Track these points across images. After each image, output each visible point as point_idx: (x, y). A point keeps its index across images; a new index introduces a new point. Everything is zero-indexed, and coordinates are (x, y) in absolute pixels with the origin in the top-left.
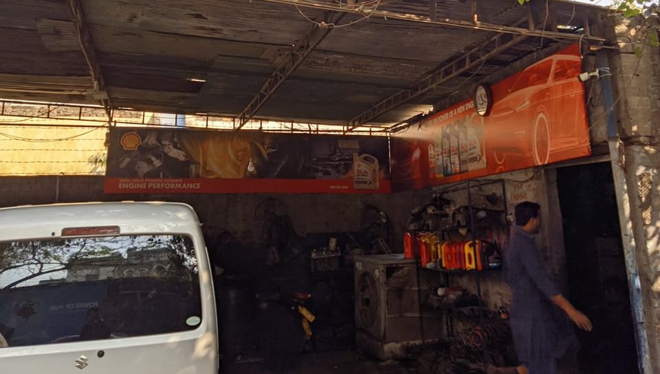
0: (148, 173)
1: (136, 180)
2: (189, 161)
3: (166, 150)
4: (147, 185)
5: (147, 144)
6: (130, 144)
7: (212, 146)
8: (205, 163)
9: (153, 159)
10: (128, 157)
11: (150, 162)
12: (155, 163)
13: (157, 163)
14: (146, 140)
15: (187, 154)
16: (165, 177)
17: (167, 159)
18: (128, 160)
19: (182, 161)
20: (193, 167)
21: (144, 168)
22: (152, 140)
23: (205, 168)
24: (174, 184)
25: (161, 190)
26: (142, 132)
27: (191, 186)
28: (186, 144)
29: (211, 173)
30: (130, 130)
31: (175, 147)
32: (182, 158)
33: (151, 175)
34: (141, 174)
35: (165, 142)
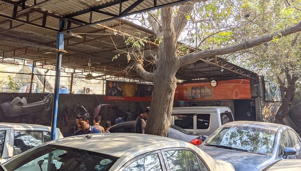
2: (122, 91)
4: (114, 98)
5: (114, 86)
6: (111, 85)
7: (126, 87)
11: (115, 91)
16: (118, 96)
17: (118, 90)
18: (110, 90)
20: (123, 93)
21: (113, 93)
23: (125, 93)
24: (119, 98)
25: (117, 100)
26: (113, 82)
27: (122, 99)
28: (121, 86)
29: (126, 95)
30: (110, 81)
31: (119, 87)
32: (121, 90)
33: (115, 95)
34: (113, 95)
35: (117, 85)
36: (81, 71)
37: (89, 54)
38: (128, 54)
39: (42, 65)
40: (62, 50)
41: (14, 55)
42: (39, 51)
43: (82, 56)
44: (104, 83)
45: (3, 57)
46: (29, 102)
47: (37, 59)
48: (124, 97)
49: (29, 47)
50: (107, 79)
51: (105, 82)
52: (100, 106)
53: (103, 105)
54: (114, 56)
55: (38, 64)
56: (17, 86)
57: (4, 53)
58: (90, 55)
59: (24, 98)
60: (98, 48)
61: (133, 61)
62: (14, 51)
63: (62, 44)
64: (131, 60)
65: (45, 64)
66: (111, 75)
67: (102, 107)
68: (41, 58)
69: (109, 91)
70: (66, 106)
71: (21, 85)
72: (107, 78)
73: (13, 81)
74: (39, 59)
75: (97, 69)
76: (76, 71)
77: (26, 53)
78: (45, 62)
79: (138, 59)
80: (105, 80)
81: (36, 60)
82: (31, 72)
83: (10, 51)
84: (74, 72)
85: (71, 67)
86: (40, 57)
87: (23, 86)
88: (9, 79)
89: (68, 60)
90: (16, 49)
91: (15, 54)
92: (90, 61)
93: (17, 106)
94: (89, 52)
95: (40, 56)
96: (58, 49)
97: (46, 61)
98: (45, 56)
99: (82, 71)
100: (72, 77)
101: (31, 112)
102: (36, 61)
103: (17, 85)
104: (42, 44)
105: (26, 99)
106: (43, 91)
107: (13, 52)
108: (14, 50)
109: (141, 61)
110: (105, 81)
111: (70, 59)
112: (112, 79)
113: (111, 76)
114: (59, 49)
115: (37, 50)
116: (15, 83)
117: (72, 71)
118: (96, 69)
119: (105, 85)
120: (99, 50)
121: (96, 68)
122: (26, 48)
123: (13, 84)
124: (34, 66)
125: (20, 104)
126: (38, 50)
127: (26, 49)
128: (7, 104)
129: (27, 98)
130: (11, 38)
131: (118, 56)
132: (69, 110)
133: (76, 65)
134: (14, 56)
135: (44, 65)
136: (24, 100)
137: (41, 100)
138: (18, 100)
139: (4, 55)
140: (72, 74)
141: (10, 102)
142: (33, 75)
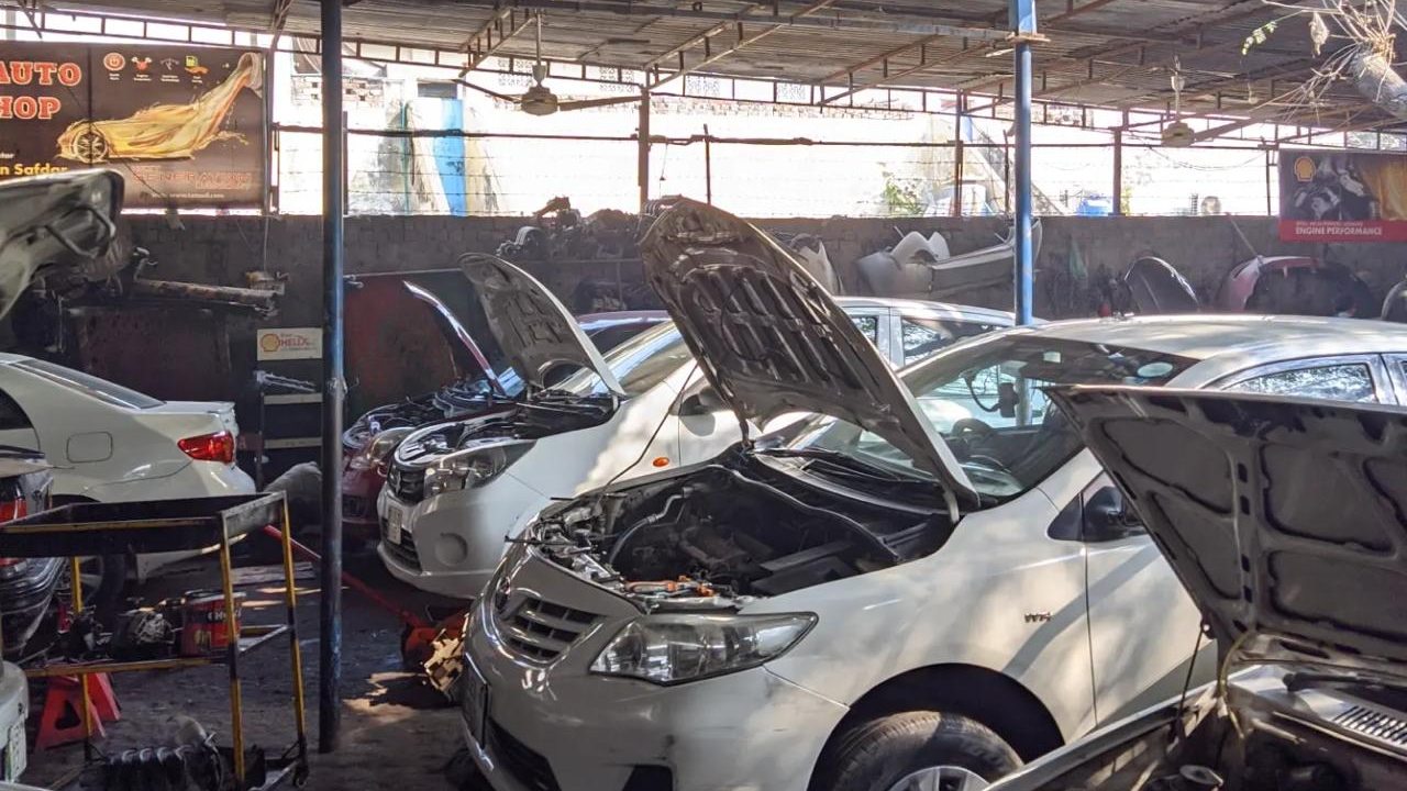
0: (1326, 213)
1: (1313, 223)
2: (1369, 197)
3: (1343, 181)
4: (1326, 231)
5: (1321, 172)
6: (1305, 171)
7: (1391, 176)
8: (1386, 200)
9: (1330, 193)
10: (1304, 191)
11: (1327, 199)
12: (1332, 200)
13: (1335, 200)
14: (1320, 168)
15: (1366, 189)
16: (1344, 219)
18: (1303, 195)
19: (1360, 198)
20: (1372, 205)
21: (1322, 207)
22: (1326, 168)
23: (1384, 207)
24: (1354, 229)
25: (1343, 238)
26: (1316, 157)
27: (1372, 231)
28: (1364, 173)
29: (1391, 213)
30: (1302, 153)
31: (1352, 178)
32: (1360, 193)
33: (1331, 216)
34: (1319, 215)
35: (1341, 171)
36: (1158, 118)
37: (1173, 36)
38: (1317, 17)
39: (993, 106)
40: (1028, 35)
41: (886, 75)
42: (968, 50)
43: (1143, 49)
44: (1268, 165)
45: (851, 87)
46: (955, 250)
47: (971, 84)
48: (1378, 221)
49: (931, 38)
50: (1282, 146)
51: (1275, 156)
52: (1252, 268)
53: (1267, 260)
54: (1251, 34)
55: (975, 101)
56: (913, 201)
57: (851, 75)
58: (1176, 42)
59: (936, 235)
60: (1207, 8)
61: (1341, 45)
62: (886, 62)
63: (1030, 12)
64: (1329, 40)
65: (1001, 98)
66: (1299, 124)
67: (1265, 271)
68: (984, 75)
69: (1296, 198)
70: (1102, 266)
71: (930, 194)
72: (1286, 140)
73: (897, 183)
74: (977, 83)
75: (1223, 99)
76: (1134, 118)
77: (923, 62)
78: (1001, 93)
79: (1364, 33)
80: (1275, 148)
81: (965, 86)
82: (953, 138)
83: (872, 61)
84: (1126, 126)
85: (1108, 103)
86: (978, 74)
87: (937, 198)
88: (885, 174)
89: (1087, 76)
90: (892, 52)
91: (889, 73)
92: (1178, 66)
93: (915, 265)
94: (1173, 29)
95: (977, 67)
96: (1017, 34)
97: (1001, 86)
98: (999, 69)
99: (1162, 115)
100: (1118, 145)
101: (966, 287)
102: (967, 92)
103: (915, 196)
104: (974, 19)
105: (943, 240)
106: (1004, 209)
107: (880, 65)
108: (884, 57)
109: (1383, 39)
110: (1277, 154)
111: (1095, 69)
112: (1309, 144)
113: (1304, 131)
114: (1020, 31)
115: (962, 47)
116: (907, 188)
117: (1114, 118)
118: (1219, 103)
119: (1274, 172)
120: (1215, 16)
121: (1220, 96)
122: (923, 44)
123: (899, 191)
124: (962, 110)
125: (925, 256)
126: (965, 48)
127: (923, 47)
128: (880, 258)
129: (949, 235)
130: (866, 13)
131: (1266, 32)
132: (1114, 281)
133: (1131, 93)
134: (887, 79)
135: (997, 104)
136: (936, 244)
137: (1000, 242)
138: (918, 242)
139: (851, 82)
140: (1117, 132)
141: (890, 250)
142: (959, 145)
